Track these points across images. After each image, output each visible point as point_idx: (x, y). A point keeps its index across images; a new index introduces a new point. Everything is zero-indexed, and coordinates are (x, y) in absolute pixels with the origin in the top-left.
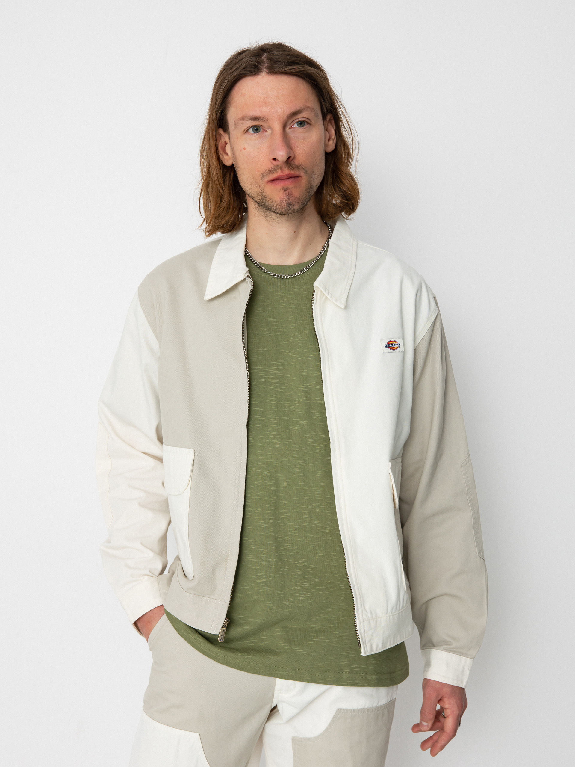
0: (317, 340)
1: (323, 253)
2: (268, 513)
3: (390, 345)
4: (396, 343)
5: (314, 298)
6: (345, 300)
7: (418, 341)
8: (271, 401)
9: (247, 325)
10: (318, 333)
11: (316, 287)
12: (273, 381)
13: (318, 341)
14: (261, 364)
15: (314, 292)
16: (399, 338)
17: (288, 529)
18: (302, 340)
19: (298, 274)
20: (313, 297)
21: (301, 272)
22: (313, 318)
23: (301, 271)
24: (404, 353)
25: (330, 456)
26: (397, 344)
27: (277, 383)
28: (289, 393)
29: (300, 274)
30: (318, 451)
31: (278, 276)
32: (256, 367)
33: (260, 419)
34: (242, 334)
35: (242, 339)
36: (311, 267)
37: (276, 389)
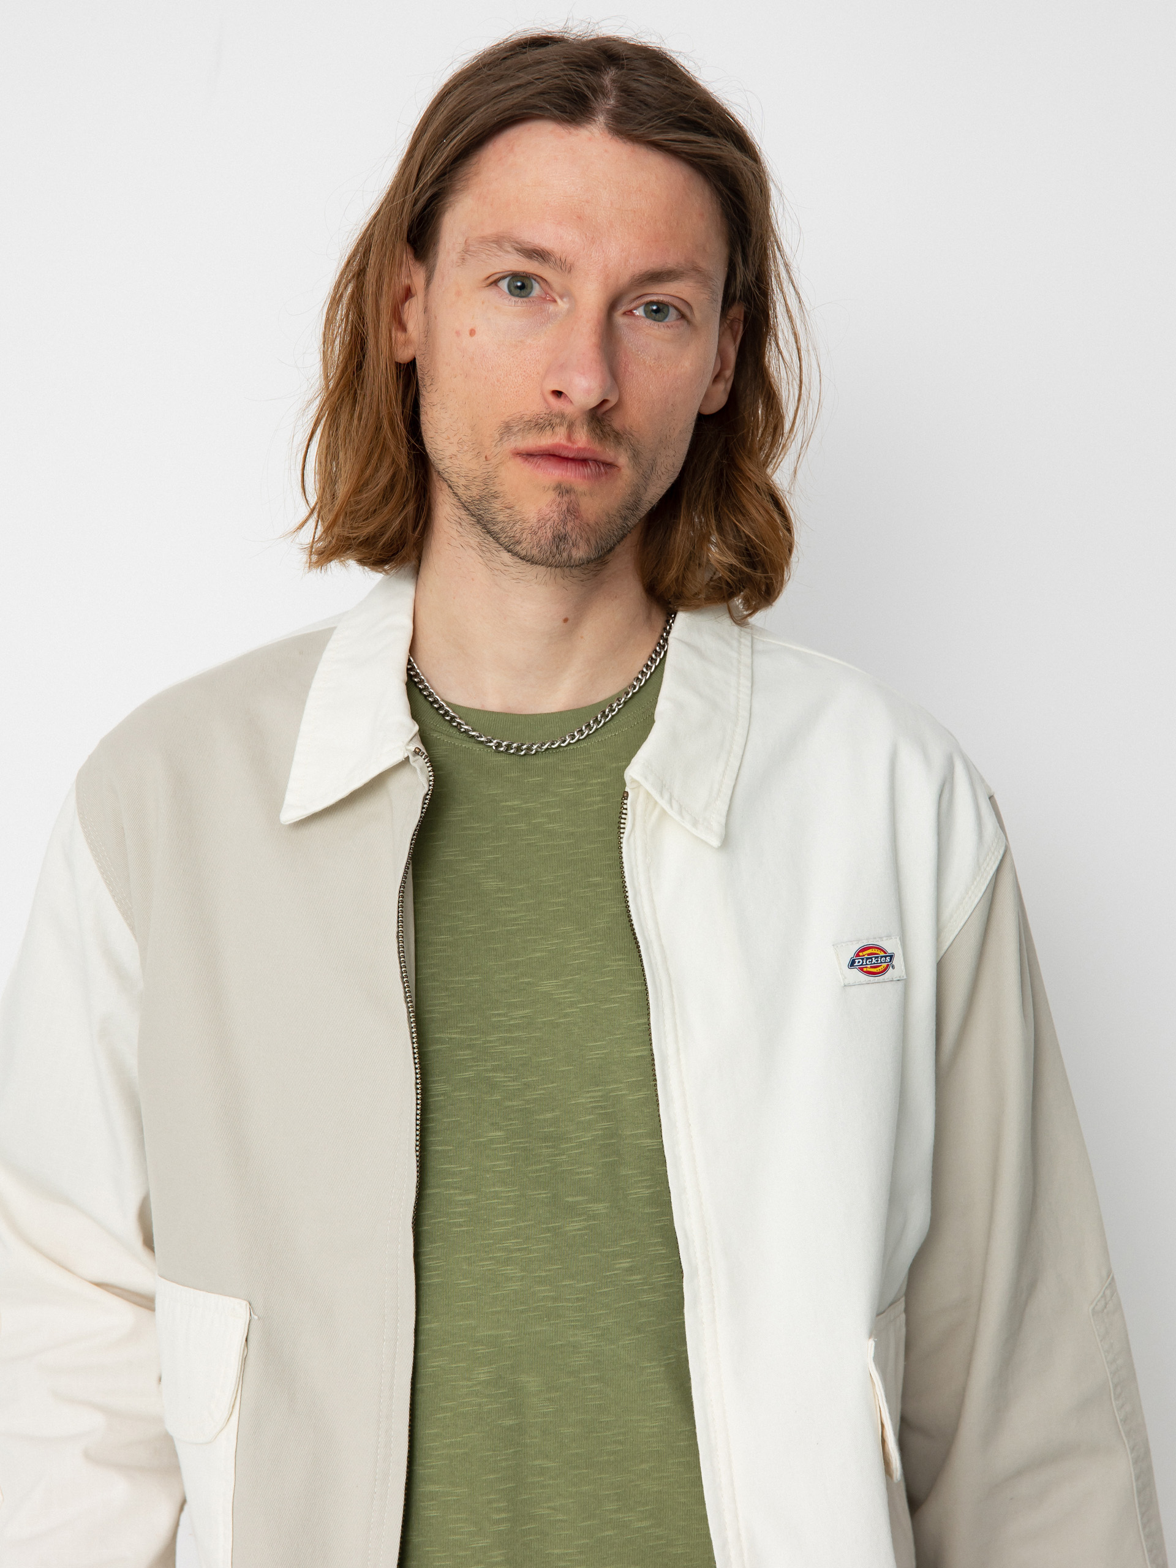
0: (638, 947)
1: (651, 674)
2: (490, 1502)
3: (863, 959)
4: (882, 954)
5: (626, 814)
6: (723, 821)
7: (948, 938)
8: (492, 1141)
9: (414, 903)
10: (641, 925)
11: (634, 781)
12: (499, 1077)
13: (639, 951)
14: (461, 1025)
15: (625, 796)
16: (889, 936)
17: (556, 1551)
18: (587, 948)
19: (573, 739)
20: (624, 811)
21: (581, 732)
22: (623, 877)
23: (581, 730)
24: (906, 983)
25: (682, 1314)
26: (886, 957)
27: (509, 1084)
28: (549, 1115)
29: (579, 740)
30: (645, 1298)
31: (509, 747)
32: (443, 1036)
33: (460, 1198)
34: (398, 932)
35: (399, 948)
36: (613, 716)
37: (510, 1103)
